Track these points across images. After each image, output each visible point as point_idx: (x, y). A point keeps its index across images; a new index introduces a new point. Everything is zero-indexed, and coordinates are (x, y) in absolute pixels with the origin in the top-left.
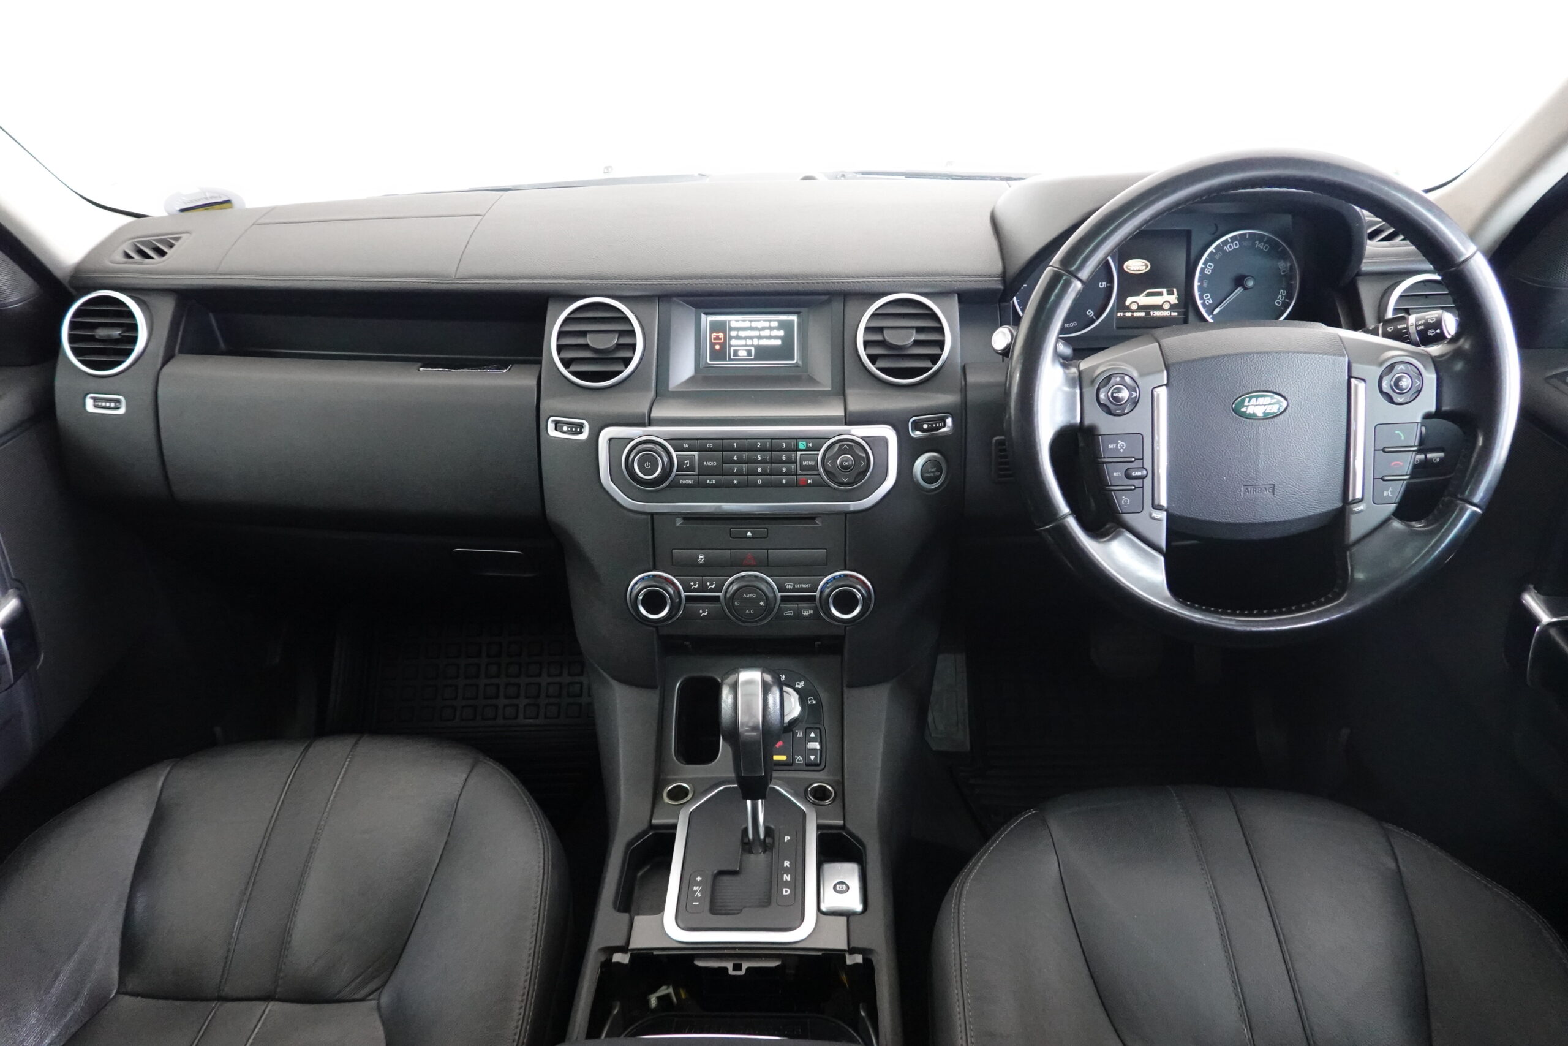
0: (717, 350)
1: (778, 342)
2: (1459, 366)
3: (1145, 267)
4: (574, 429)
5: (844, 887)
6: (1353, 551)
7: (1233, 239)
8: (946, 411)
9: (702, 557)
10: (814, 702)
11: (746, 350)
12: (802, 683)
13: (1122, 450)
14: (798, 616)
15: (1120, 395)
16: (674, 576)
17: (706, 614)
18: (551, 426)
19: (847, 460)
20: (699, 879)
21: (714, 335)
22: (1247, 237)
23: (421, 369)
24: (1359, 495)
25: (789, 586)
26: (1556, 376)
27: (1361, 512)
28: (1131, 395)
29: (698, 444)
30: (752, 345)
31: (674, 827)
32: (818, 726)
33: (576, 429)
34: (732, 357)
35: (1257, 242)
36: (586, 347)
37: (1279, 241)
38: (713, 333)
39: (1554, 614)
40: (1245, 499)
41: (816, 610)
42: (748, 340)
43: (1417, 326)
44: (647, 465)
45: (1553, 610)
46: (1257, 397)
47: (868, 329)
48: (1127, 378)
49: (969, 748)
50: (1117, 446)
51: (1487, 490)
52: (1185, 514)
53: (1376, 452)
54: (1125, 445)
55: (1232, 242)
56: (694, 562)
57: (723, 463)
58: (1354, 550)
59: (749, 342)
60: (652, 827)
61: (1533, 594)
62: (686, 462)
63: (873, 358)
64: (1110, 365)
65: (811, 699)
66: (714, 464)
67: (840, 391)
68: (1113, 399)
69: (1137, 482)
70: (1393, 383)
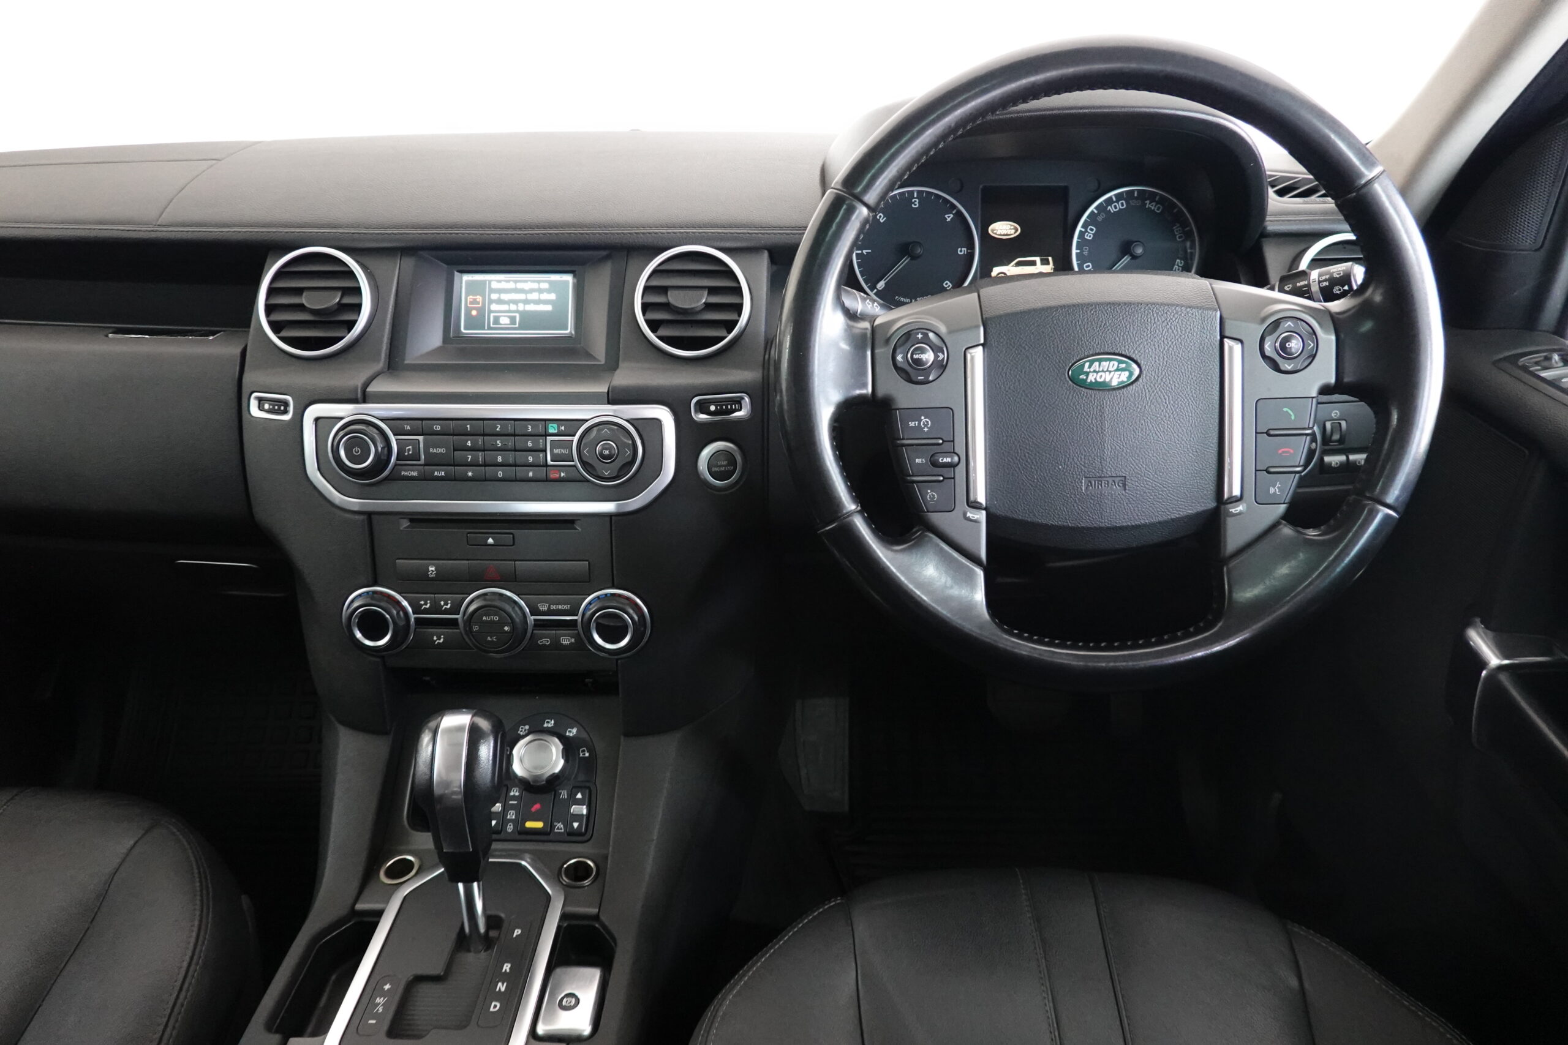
0: (472, 316)
1: (549, 308)
2: (1367, 326)
3: (1013, 231)
4: (276, 407)
5: (573, 1000)
6: (1231, 565)
7: (1119, 197)
8: (742, 390)
9: (433, 569)
10: (587, 755)
11: (509, 317)
12: (575, 731)
13: (926, 429)
14: (556, 645)
15: (924, 357)
16: (400, 593)
17: (442, 640)
18: (254, 404)
19: (610, 448)
20: (387, 987)
21: (470, 298)
22: (1136, 195)
23: (110, 335)
24: (1236, 492)
25: (543, 607)
26: (1505, 359)
27: (1240, 513)
28: (936, 356)
29: (422, 426)
30: (517, 311)
31: (379, 914)
32: (588, 784)
33: (279, 407)
34: (492, 326)
35: (1148, 202)
36: (301, 307)
37: (1175, 201)
38: (469, 296)
39: (1504, 653)
40: (1088, 495)
41: (577, 637)
42: (511, 304)
43: (1320, 282)
44: (357, 451)
45: (1504, 650)
46: (1100, 361)
47: (647, 289)
48: (931, 335)
49: (846, 808)
50: (919, 424)
51: (1404, 488)
52: (1010, 515)
53: (1258, 435)
54: (930, 423)
55: (1117, 202)
56: (424, 576)
57: (454, 450)
58: (1233, 563)
59: (513, 307)
60: (353, 913)
61: (1481, 631)
62: (407, 448)
63: (654, 325)
64: (911, 319)
65: (583, 751)
66: (442, 450)
67: (612, 365)
68: (912, 362)
69: (948, 472)
70: (1277, 345)
